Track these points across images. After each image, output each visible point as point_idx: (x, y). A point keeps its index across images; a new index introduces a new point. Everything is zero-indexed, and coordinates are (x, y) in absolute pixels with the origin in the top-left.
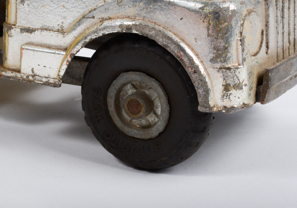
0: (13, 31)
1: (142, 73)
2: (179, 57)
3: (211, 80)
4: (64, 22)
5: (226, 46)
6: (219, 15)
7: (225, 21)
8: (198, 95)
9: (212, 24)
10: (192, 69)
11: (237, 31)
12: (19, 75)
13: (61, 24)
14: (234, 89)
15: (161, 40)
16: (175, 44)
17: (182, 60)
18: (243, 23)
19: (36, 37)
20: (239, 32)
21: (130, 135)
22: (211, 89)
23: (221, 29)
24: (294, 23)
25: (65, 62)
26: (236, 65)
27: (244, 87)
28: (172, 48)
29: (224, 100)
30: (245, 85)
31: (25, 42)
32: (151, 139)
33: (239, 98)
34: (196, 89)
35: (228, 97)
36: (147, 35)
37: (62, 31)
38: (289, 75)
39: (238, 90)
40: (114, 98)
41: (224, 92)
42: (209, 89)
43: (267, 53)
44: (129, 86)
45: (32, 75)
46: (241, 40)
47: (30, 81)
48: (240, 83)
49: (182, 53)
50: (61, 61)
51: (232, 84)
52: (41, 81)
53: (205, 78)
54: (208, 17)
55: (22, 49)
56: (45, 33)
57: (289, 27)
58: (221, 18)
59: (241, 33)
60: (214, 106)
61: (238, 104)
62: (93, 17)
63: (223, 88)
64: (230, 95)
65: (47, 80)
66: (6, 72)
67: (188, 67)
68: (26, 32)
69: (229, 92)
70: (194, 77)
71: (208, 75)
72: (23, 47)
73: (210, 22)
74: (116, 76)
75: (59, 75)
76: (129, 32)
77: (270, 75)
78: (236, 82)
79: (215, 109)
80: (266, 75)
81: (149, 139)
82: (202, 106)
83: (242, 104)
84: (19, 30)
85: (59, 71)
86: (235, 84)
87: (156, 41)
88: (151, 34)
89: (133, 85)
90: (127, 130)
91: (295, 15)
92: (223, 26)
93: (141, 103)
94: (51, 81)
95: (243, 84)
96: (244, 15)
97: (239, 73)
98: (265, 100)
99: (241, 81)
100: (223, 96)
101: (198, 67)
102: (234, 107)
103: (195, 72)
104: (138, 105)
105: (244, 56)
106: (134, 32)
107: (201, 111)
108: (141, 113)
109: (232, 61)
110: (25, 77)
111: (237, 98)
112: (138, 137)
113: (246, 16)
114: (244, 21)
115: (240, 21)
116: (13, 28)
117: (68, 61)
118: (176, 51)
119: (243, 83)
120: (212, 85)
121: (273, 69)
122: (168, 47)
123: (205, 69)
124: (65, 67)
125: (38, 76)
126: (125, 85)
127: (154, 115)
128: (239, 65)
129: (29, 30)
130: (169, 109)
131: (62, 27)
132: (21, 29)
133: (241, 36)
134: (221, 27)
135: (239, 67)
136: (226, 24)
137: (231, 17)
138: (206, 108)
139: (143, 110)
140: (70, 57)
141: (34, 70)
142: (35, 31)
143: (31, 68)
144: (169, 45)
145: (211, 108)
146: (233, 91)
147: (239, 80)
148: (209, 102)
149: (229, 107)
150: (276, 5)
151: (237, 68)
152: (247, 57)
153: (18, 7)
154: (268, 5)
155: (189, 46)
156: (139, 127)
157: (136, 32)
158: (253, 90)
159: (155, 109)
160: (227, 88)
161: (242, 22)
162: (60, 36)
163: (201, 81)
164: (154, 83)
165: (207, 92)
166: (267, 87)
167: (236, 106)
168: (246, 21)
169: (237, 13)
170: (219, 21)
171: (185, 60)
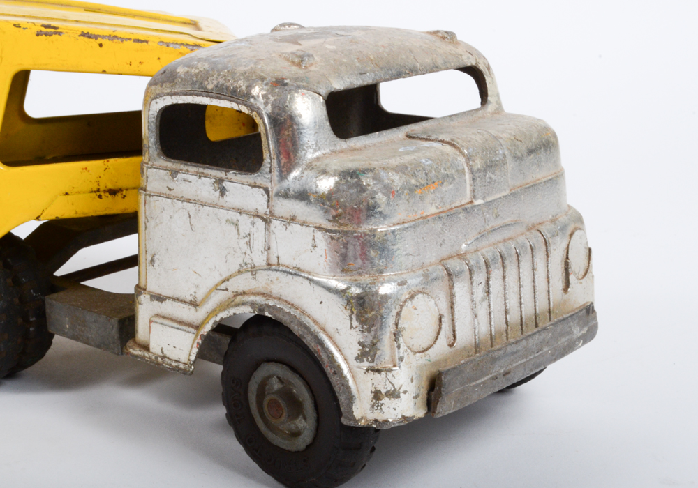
0: (142, 297)
1: (284, 366)
2: (317, 353)
3: (357, 385)
4: (197, 291)
5: (375, 341)
6: (364, 301)
7: (372, 310)
8: (340, 403)
9: (355, 312)
10: (331, 369)
11: (391, 321)
12: (147, 354)
13: (194, 294)
14: (387, 397)
15: (296, 327)
16: (312, 335)
17: (320, 356)
18: (401, 311)
19: (168, 308)
20: (394, 322)
21: (274, 443)
22: (356, 396)
23: (367, 319)
24: (520, 295)
25: (195, 345)
26: (390, 366)
27: (402, 395)
28: (308, 340)
29: (375, 411)
30: (405, 392)
31: (156, 312)
32: (298, 452)
33: (395, 409)
34: (337, 394)
35: (379, 408)
36: (281, 320)
37: (194, 304)
38: (488, 375)
39: (393, 399)
40: (255, 393)
41: (374, 401)
42: (354, 396)
43: (451, 345)
44: (275, 380)
45: (161, 357)
46: (395, 334)
47: (158, 364)
48: (395, 390)
49: (319, 347)
50: (192, 342)
51: (384, 391)
52: (171, 365)
53: (347, 381)
54: (351, 303)
55: (151, 322)
56: (177, 304)
57: (505, 303)
58: (366, 305)
59: (397, 324)
60: (362, 418)
61: (394, 417)
62: (227, 290)
63: (372, 396)
64: (382, 405)
65: (176, 364)
66: (134, 349)
67: (327, 367)
68: (157, 300)
69: (380, 402)
70: (334, 380)
71: (354, 377)
72: (152, 319)
73: (353, 309)
74: (257, 366)
75: (189, 360)
76: (262, 314)
77: (443, 379)
78: (389, 389)
79: (362, 423)
80: (439, 378)
81: (296, 452)
82: (345, 418)
83: (400, 417)
84: (149, 296)
85: (190, 355)
86: (388, 392)
87: (291, 328)
88: (285, 320)
89: (279, 378)
90: (270, 436)
91: (520, 285)
92: (370, 315)
93: (282, 404)
94: (182, 366)
95: (401, 391)
96: (403, 299)
97: (393, 376)
98: (437, 412)
99: (397, 387)
100: (373, 406)
101: (339, 366)
102: (388, 421)
103: (335, 373)
104: (279, 406)
105: (401, 355)
106: (267, 314)
107: (345, 423)
108: (283, 418)
109: (384, 361)
110: (153, 358)
111: (392, 410)
112: (284, 447)
113: (405, 301)
114: (401, 308)
115: (396, 309)
116: (142, 294)
117: (198, 343)
118: (313, 345)
119: (400, 388)
120: (358, 391)
121: (449, 370)
122: (304, 338)
123: (350, 370)
124: (195, 350)
125: (168, 358)
126: (270, 377)
127: (303, 421)
128: (395, 366)
129: (160, 298)
130: (315, 415)
131: (195, 298)
132: (151, 296)
133: (397, 328)
134: (366, 316)
135: (394, 369)
136: (373, 313)
137: (381, 305)
138: (350, 420)
139: (285, 414)
140: (201, 338)
141: (164, 350)
142: (165, 300)
143: (160, 348)
144: (306, 336)
145: (357, 421)
146: (386, 401)
147: (393, 385)
148: (354, 414)
149: (381, 421)
150: (471, 279)
151: (390, 370)
152: (406, 354)
153: (148, 268)
154: (452, 281)
155: (330, 337)
156: (288, 434)
157: (270, 316)
158: (420, 397)
159: (305, 412)
160: (377, 395)
161: (399, 309)
162: (192, 309)
163: (343, 385)
164: (297, 380)
165: (351, 398)
166: (439, 395)
167: (390, 420)
168: (404, 308)
169: (390, 298)
170: (363, 309)
171: (324, 356)
